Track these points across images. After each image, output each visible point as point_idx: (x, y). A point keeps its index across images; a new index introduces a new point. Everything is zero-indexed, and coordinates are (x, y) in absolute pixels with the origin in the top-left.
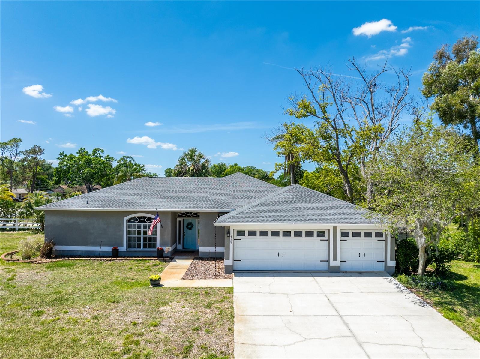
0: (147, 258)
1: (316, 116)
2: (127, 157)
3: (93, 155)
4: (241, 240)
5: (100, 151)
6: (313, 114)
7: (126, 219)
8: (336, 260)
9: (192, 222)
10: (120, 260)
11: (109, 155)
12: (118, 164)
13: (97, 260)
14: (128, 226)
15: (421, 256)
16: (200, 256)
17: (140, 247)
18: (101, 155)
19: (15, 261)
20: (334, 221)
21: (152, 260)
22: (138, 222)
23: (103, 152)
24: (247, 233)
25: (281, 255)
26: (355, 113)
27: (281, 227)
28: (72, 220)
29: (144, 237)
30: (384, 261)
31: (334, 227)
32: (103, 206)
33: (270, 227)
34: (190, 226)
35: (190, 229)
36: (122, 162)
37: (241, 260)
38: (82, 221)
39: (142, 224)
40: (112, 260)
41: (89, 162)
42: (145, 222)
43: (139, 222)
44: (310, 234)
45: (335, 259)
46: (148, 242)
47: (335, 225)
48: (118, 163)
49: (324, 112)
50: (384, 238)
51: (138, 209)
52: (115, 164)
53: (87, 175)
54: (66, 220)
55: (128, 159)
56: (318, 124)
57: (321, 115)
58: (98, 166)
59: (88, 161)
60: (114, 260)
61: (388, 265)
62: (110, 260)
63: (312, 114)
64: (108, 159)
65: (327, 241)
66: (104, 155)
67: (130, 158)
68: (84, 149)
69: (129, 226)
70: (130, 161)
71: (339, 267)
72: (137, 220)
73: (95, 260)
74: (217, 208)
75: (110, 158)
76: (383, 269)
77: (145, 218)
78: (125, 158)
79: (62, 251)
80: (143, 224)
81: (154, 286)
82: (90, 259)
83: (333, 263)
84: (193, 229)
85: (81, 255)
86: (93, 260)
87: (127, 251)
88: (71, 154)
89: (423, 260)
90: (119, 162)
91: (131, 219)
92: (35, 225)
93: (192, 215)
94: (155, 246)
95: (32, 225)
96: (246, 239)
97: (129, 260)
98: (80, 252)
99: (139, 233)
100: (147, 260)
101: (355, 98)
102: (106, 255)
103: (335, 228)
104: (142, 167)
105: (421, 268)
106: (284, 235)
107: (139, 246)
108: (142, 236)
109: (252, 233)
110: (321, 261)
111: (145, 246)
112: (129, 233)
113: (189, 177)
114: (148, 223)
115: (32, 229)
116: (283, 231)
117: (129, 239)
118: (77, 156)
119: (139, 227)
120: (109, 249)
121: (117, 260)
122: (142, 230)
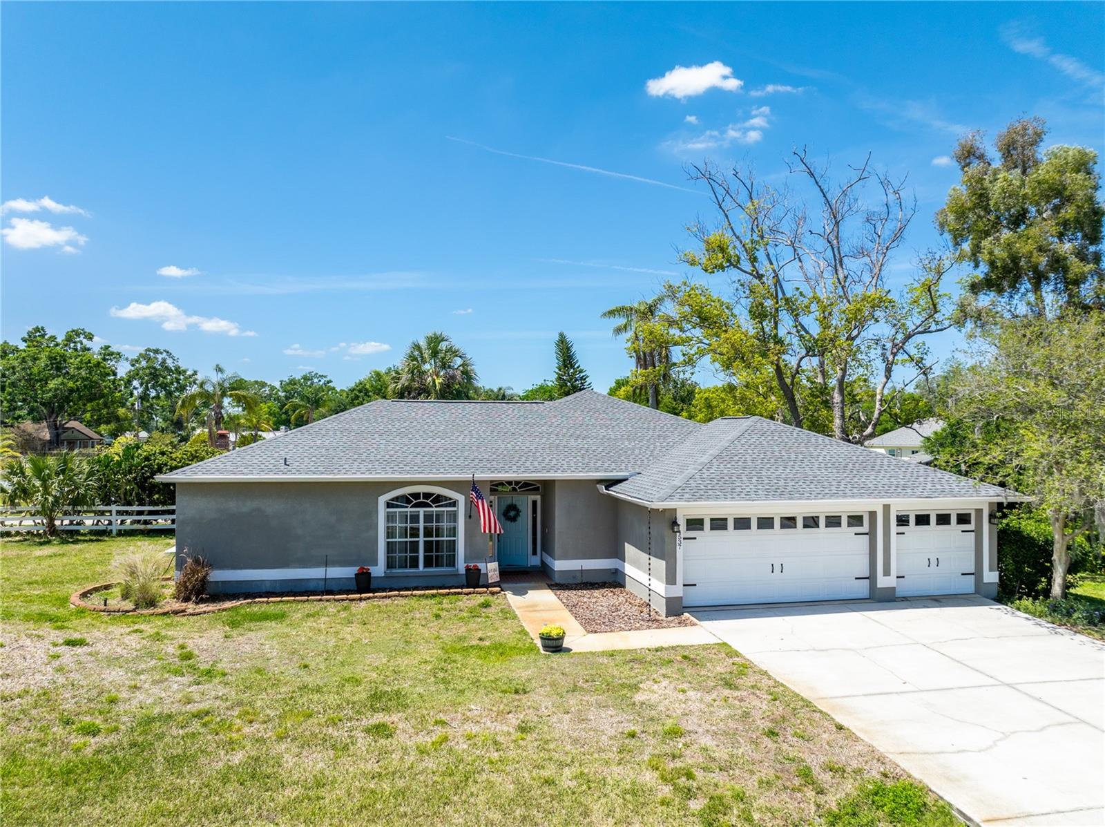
0: (448, 591)
1: (739, 268)
2: (157, 351)
3: (66, 345)
4: (695, 538)
5: (82, 336)
6: (734, 263)
7: (383, 499)
8: (890, 575)
9: (517, 504)
10: (383, 598)
11: (109, 347)
12: (133, 368)
13: (328, 601)
14: (388, 516)
15: (1060, 560)
16: (557, 579)
17: (417, 566)
18: (88, 346)
19: (129, 611)
20: (888, 494)
21: (461, 593)
22: (411, 507)
23: (90, 337)
24: (707, 524)
25: (777, 568)
26: (800, 264)
27: (777, 508)
28: (248, 506)
29: (425, 541)
30: (973, 574)
31: (884, 505)
32: (327, 470)
33: (754, 509)
34: (512, 513)
35: (514, 519)
36: (144, 363)
37: (695, 585)
38: (272, 507)
39: (422, 511)
40: (364, 600)
41: (58, 364)
42: (429, 506)
43: (415, 506)
44: (833, 521)
45: (887, 572)
46: (434, 554)
47: (886, 501)
48: (133, 365)
49: (754, 260)
50: (972, 527)
51: (417, 476)
52: (123, 370)
53: (55, 396)
54: (233, 505)
55: (160, 357)
56: (742, 285)
57: (749, 268)
58: (83, 373)
59: (56, 359)
60: (369, 598)
61: (985, 581)
62: (361, 599)
63: (731, 264)
64: (109, 355)
65: (867, 536)
66: (96, 345)
67: (165, 354)
68: (43, 329)
69: (390, 518)
70: (164, 361)
71: (894, 588)
72: (409, 501)
73: (320, 600)
74: (597, 470)
75: (112, 354)
76: (972, 589)
77: (427, 495)
78: (152, 354)
79: (222, 582)
80: (425, 512)
81: (553, 652)
82: (308, 600)
83: (883, 582)
84: (519, 519)
85: (271, 590)
86: (316, 600)
87: (387, 577)
88: (5, 342)
89: (1064, 567)
90: (134, 362)
91: (396, 499)
92: (28, 523)
93: (519, 488)
94: (452, 562)
95: (17, 523)
96: (706, 536)
97: (406, 596)
98: (268, 584)
99: (415, 532)
100: (448, 594)
101: (812, 233)
102: (335, 588)
103: (887, 508)
104: (190, 376)
105: (1059, 585)
106: (783, 526)
107: (414, 563)
108: (421, 539)
109: (719, 524)
110: (856, 578)
111: (428, 563)
112: (390, 533)
113: (432, 400)
114: (434, 509)
115: (18, 533)
116: (781, 518)
117: (390, 547)
118: (22, 346)
119: (415, 518)
120: (349, 572)
121: (376, 597)
122: (421, 525)
